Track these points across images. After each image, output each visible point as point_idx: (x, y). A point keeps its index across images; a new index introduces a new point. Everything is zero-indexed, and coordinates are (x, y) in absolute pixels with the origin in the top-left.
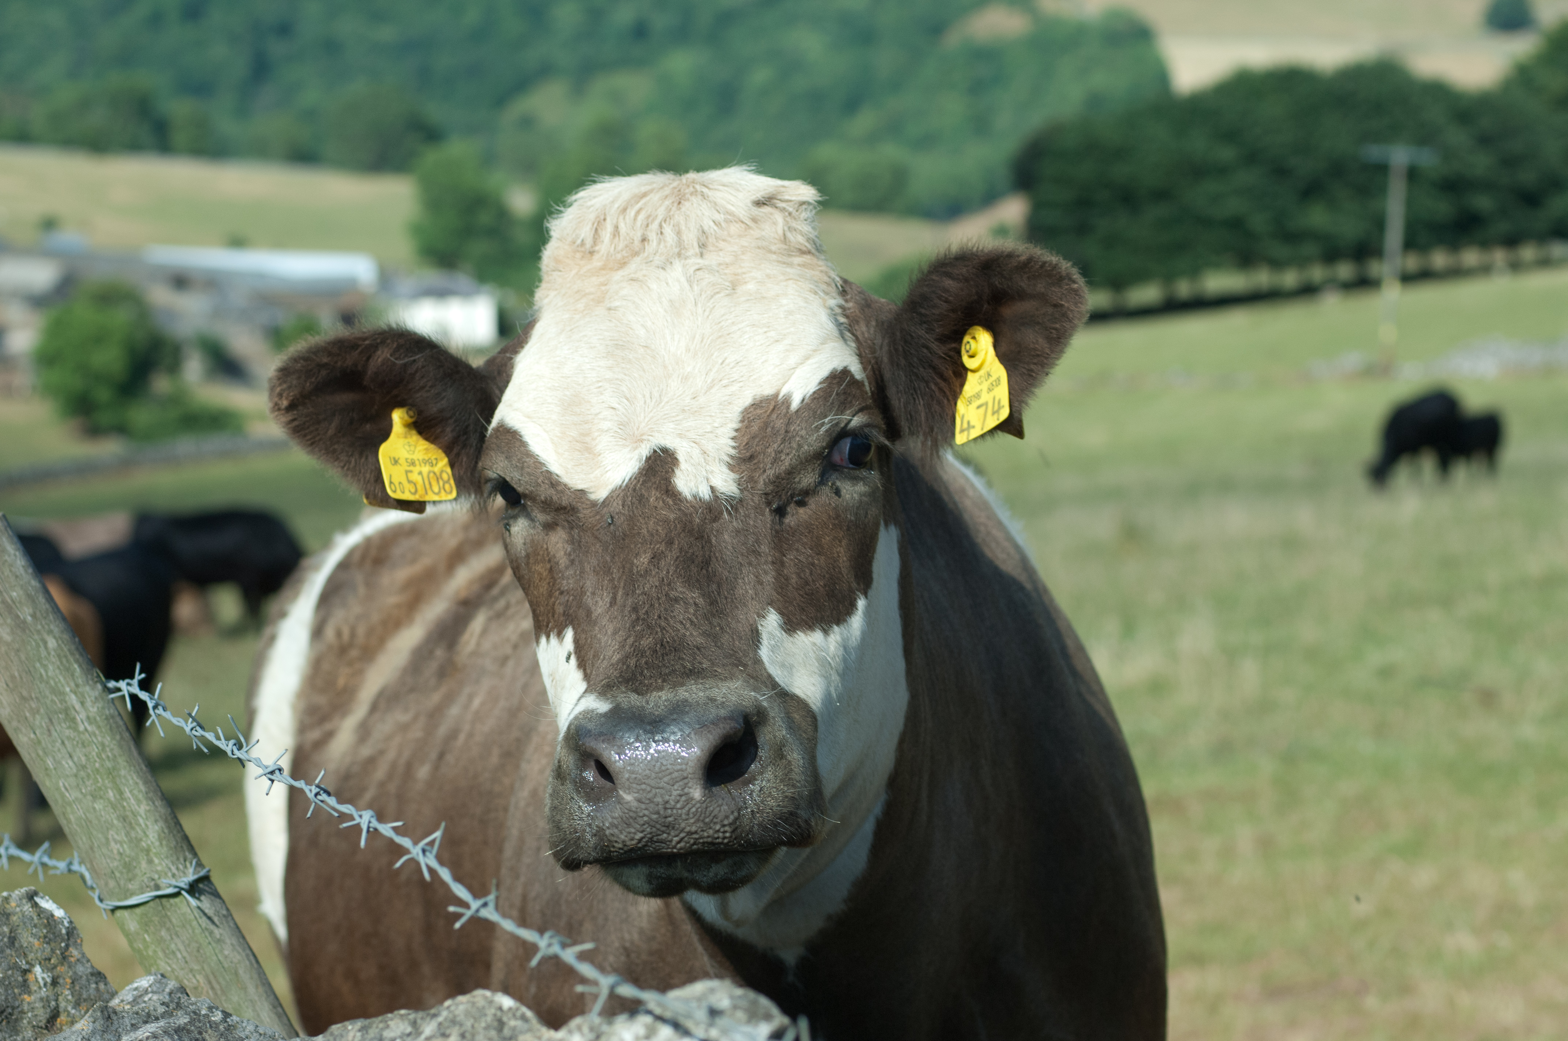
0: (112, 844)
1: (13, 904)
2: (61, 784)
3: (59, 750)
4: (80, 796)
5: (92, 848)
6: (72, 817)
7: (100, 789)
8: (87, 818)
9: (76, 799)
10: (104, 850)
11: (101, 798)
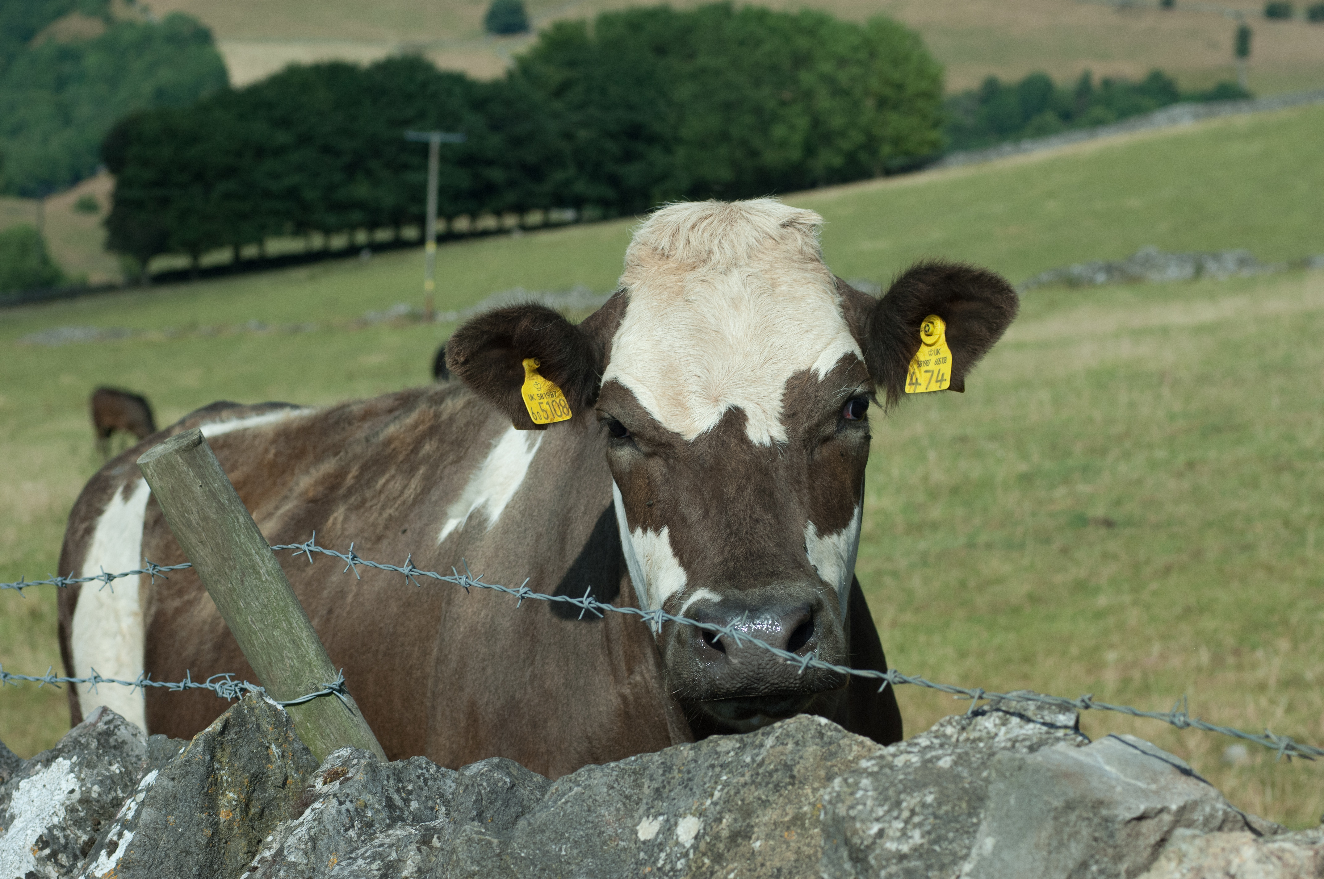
0: (286, 660)
1: (254, 702)
2: (249, 619)
3: (249, 595)
4: (263, 627)
5: (270, 664)
6: (255, 642)
7: (277, 621)
8: (268, 642)
9: (260, 629)
10: (280, 665)
11: (278, 627)
